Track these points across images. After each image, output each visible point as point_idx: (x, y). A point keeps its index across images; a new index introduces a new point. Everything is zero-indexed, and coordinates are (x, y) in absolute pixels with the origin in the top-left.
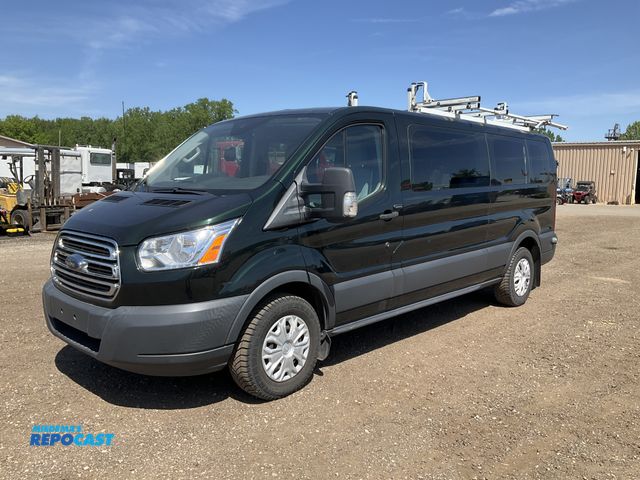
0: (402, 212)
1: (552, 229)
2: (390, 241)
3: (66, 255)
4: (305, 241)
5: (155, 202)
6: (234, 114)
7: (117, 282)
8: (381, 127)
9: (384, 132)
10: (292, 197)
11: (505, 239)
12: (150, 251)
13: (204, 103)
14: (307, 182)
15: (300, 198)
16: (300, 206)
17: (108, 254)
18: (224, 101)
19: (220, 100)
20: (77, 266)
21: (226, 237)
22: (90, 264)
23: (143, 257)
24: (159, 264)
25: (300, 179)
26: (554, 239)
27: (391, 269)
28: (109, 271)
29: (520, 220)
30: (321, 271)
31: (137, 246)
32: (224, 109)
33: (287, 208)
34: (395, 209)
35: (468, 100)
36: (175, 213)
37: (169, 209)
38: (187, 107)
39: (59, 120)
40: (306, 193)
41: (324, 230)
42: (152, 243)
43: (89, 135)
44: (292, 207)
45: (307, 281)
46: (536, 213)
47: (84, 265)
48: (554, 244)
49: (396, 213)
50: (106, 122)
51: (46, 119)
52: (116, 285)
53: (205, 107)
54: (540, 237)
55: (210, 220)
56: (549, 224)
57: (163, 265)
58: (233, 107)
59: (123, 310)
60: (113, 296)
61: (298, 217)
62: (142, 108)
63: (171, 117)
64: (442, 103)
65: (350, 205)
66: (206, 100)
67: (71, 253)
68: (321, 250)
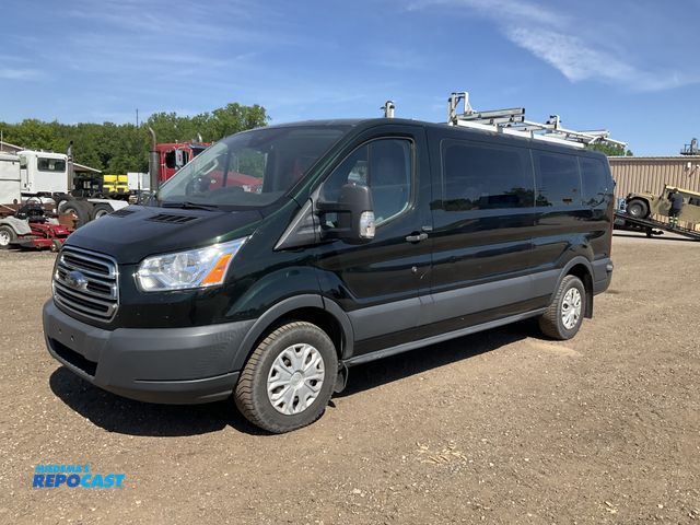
0: (431, 235)
1: (607, 255)
2: (417, 265)
3: (66, 271)
4: (320, 263)
5: (161, 218)
6: (266, 121)
7: (115, 302)
8: (411, 142)
9: (413, 146)
10: (307, 216)
11: (552, 265)
12: (152, 269)
13: (234, 108)
14: (323, 200)
15: (315, 217)
16: (315, 225)
17: (108, 273)
18: (256, 107)
19: (251, 106)
20: (76, 283)
21: (233, 256)
22: (90, 283)
23: (143, 276)
24: (160, 284)
25: (316, 196)
26: (609, 267)
27: (430, 293)
28: (108, 290)
29: (569, 245)
30: (338, 296)
31: (137, 265)
32: (254, 116)
33: (301, 227)
34: (424, 231)
35: (511, 112)
36: (181, 229)
37: (174, 225)
38: (215, 113)
39: (81, 126)
40: (322, 211)
41: (342, 252)
42: (156, 261)
43: (112, 142)
44: (306, 226)
45: (322, 307)
46: (588, 238)
47: (83, 283)
48: (609, 272)
49: (424, 236)
50: (131, 127)
51: (66, 124)
52: (115, 306)
53: (235, 114)
54: (593, 264)
55: (219, 238)
56: (604, 250)
57: (163, 286)
58: (266, 114)
59: (120, 332)
60: (110, 318)
61: (313, 237)
62: (168, 113)
63: (197, 123)
64: (483, 115)
65: (368, 225)
66: (236, 105)
67: (71, 270)
68: (338, 274)
